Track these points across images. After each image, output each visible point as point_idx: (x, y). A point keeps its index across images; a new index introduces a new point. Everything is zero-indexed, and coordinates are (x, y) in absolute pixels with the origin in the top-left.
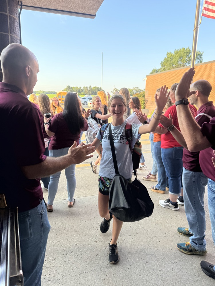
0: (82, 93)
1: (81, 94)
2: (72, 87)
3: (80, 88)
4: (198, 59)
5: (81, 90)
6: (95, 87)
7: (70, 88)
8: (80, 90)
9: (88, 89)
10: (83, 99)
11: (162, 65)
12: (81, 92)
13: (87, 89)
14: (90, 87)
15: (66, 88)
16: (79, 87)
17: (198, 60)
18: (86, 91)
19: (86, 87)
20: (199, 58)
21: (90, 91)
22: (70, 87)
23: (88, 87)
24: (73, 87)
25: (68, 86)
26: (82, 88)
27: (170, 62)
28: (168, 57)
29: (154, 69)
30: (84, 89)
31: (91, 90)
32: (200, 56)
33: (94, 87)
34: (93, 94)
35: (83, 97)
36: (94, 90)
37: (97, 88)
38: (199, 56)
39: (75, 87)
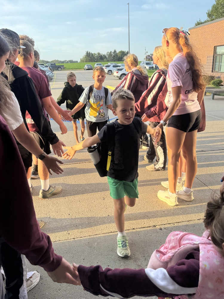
0: (105, 60)
1: (105, 62)
2: (92, 53)
3: (103, 54)
5: (104, 56)
7: (90, 55)
9: (112, 54)
10: (107, 66)
11: (209, 15)
12: (103, 59)
14: (115, 51)
15: (86, 55)
18: (110, 57)
19: (110, 52)
21: (114, 56)
22: (90, 53)
23: (113, 52)
24: (94, 54)
25: (88, 52)
26: (105, 54)
27: (220, 11)
28: (218, 4)
29: (198, 22)
30: (107, 55)
31: (117, 55)
33: (120, 52)
34: (118, 59)
35: (107, 65)
37: (124, 52)
39: (96, 53)
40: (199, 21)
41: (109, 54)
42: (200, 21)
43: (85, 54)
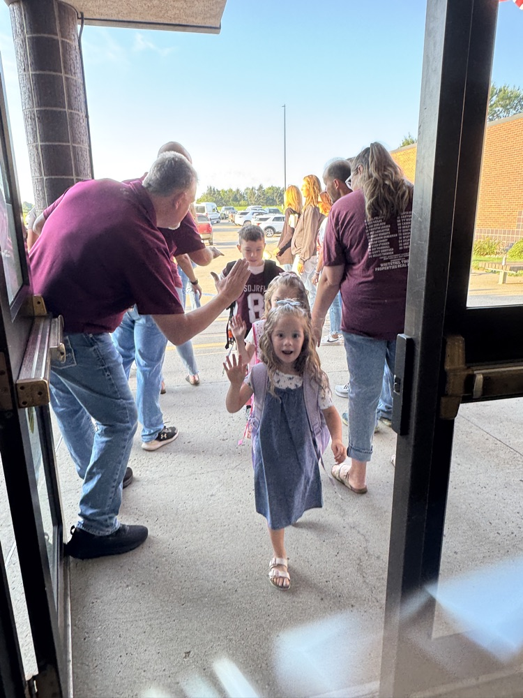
0: (242, 202)
1: (240, 206)
2: (219, 190)
3: (238, 190)
4: (515, 109)
5: (241, 195)
6: (272, 188)
7: (214, 194)
8: (238, 196)
9: (256, 192)
10: (242, 214)
12: (239, 201)
13: (254, 194)
14: (261, 187)
16: (234, 190)
17: (514, 112)
18: (250, 197)
19: (251, 187)
20: (516, 106)
21: (260, 196)
22: (214, 189)
23: (256, 188)
24: (223, 191)
25: (211, 188)
26: (242, 190)
30: (246, 193)
31: (264, 195)
32: (519, 102)
33: (270, 189)
34: (266, 203)
35: (243, 211)
36: (269, 194)
37: (277, 190)
38: (516, 102)
39: (226, 189)
40: (408, 138)
41: (249, 191)
42: (410, 137)
43: (206, 192)
